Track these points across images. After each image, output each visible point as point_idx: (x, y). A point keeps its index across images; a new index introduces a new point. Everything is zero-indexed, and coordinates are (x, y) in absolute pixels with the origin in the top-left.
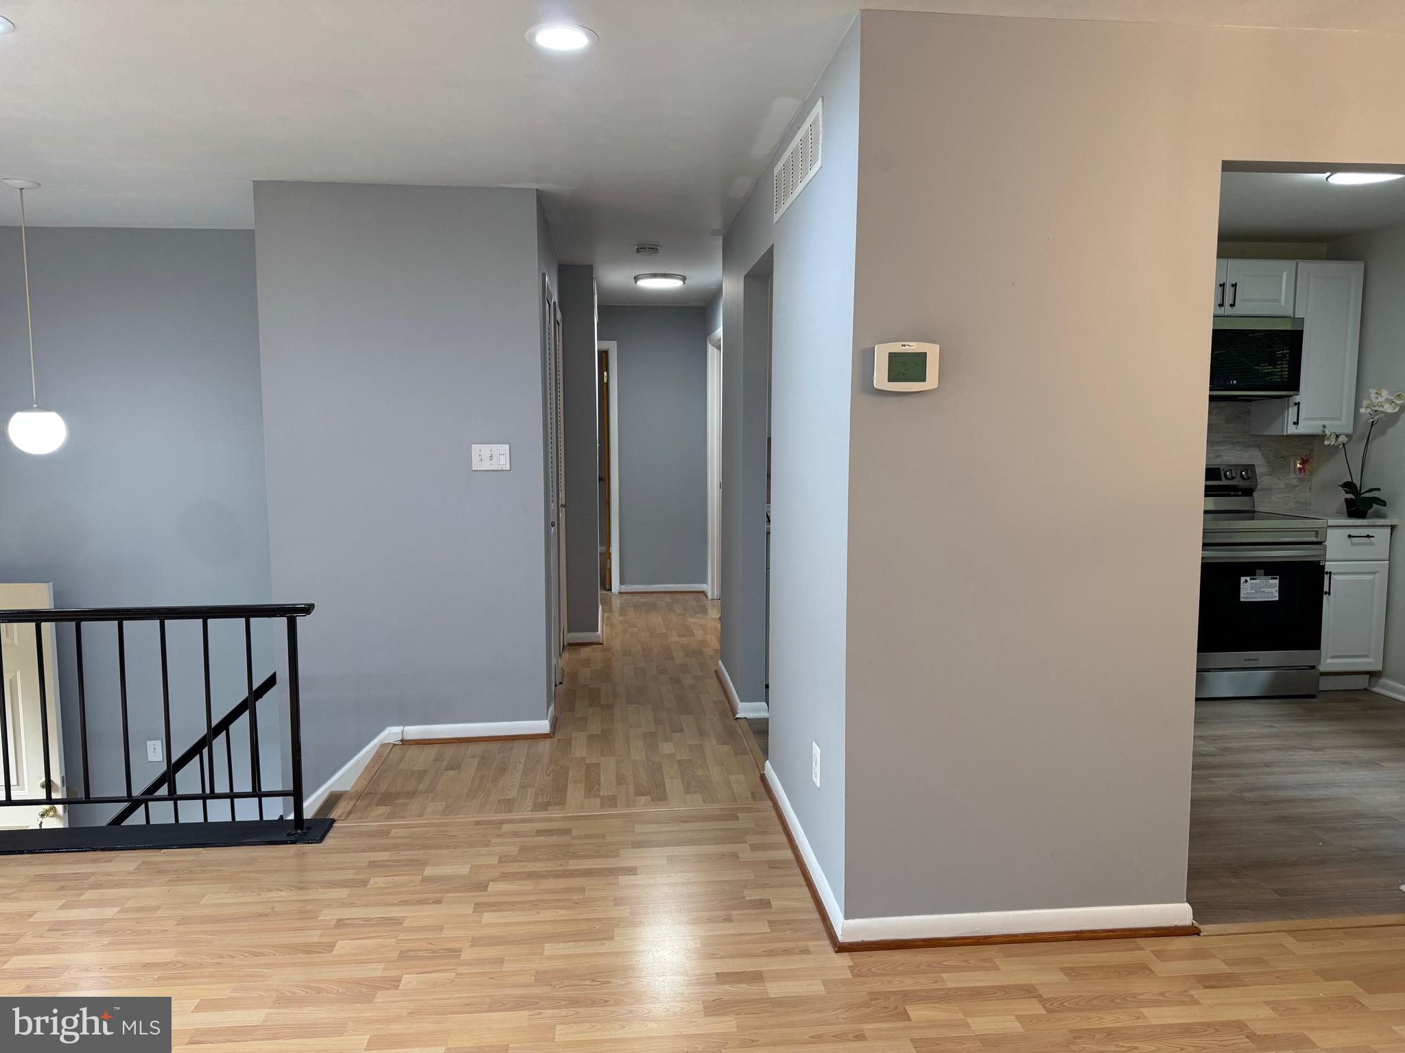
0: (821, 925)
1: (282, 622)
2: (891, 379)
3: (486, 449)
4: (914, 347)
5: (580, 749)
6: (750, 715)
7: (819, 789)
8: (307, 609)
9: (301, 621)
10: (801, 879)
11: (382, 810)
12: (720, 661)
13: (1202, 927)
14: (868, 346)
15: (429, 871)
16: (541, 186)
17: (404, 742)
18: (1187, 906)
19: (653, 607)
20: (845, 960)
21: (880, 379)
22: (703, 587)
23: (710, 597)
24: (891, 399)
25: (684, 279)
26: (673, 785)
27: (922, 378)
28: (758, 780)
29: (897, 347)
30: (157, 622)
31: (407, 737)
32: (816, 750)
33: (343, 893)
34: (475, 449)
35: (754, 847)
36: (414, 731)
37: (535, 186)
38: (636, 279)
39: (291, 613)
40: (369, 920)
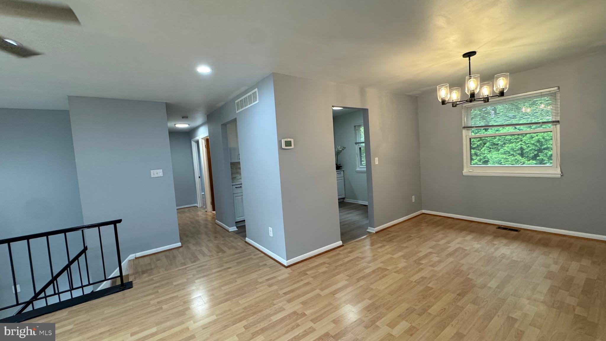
0: (279, 265)
1: (112, 226)
2: (286, 146)
3: (155, 171)
4: (289, 140)
5: (193, 248)
6: (233, 230)
7: (272, 237)
8: (120, 221)
9: (118, 225)
10: (269, 258)
11: (145, 275)
12: (216, 220)
13: (344, 245)
14: (280, 139)
15: (175, 284)
16: (167, 102)
17: (136, 258)
18: (341, 241)
19: (184, 212)
20: (289, 269)
21: (284, 146)
22: (196, 205)
23: (199, 207)
24: (287, 150)
25: (189, 125)
26: (225, 249)
27: (291, 146)
28: (245, 243)
29: (286, 140)
30: (63, 234)
31: (137, 256)
32: (270, 229)
33: (153, 296)
34: (152, 171)
35: (254, 255)
36: (139, 254)
37: (165, 101)
38: (175, 125)
39: (115, 223)
40: (167, 299)
